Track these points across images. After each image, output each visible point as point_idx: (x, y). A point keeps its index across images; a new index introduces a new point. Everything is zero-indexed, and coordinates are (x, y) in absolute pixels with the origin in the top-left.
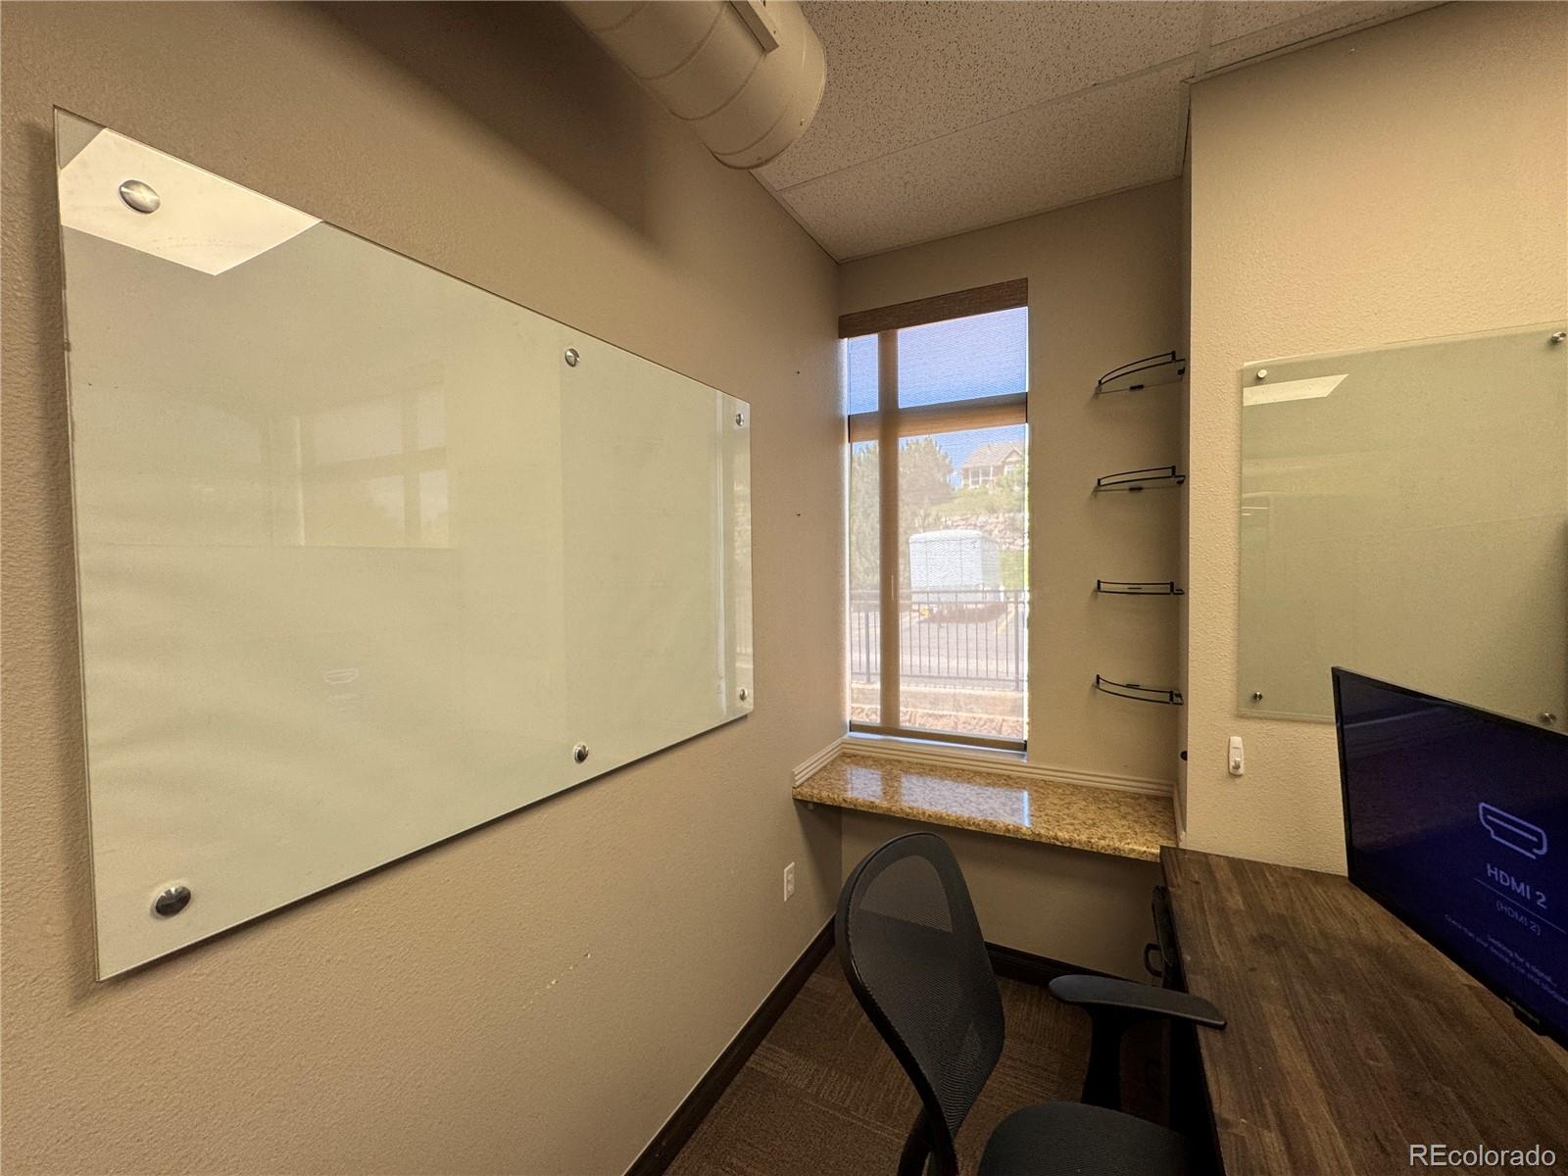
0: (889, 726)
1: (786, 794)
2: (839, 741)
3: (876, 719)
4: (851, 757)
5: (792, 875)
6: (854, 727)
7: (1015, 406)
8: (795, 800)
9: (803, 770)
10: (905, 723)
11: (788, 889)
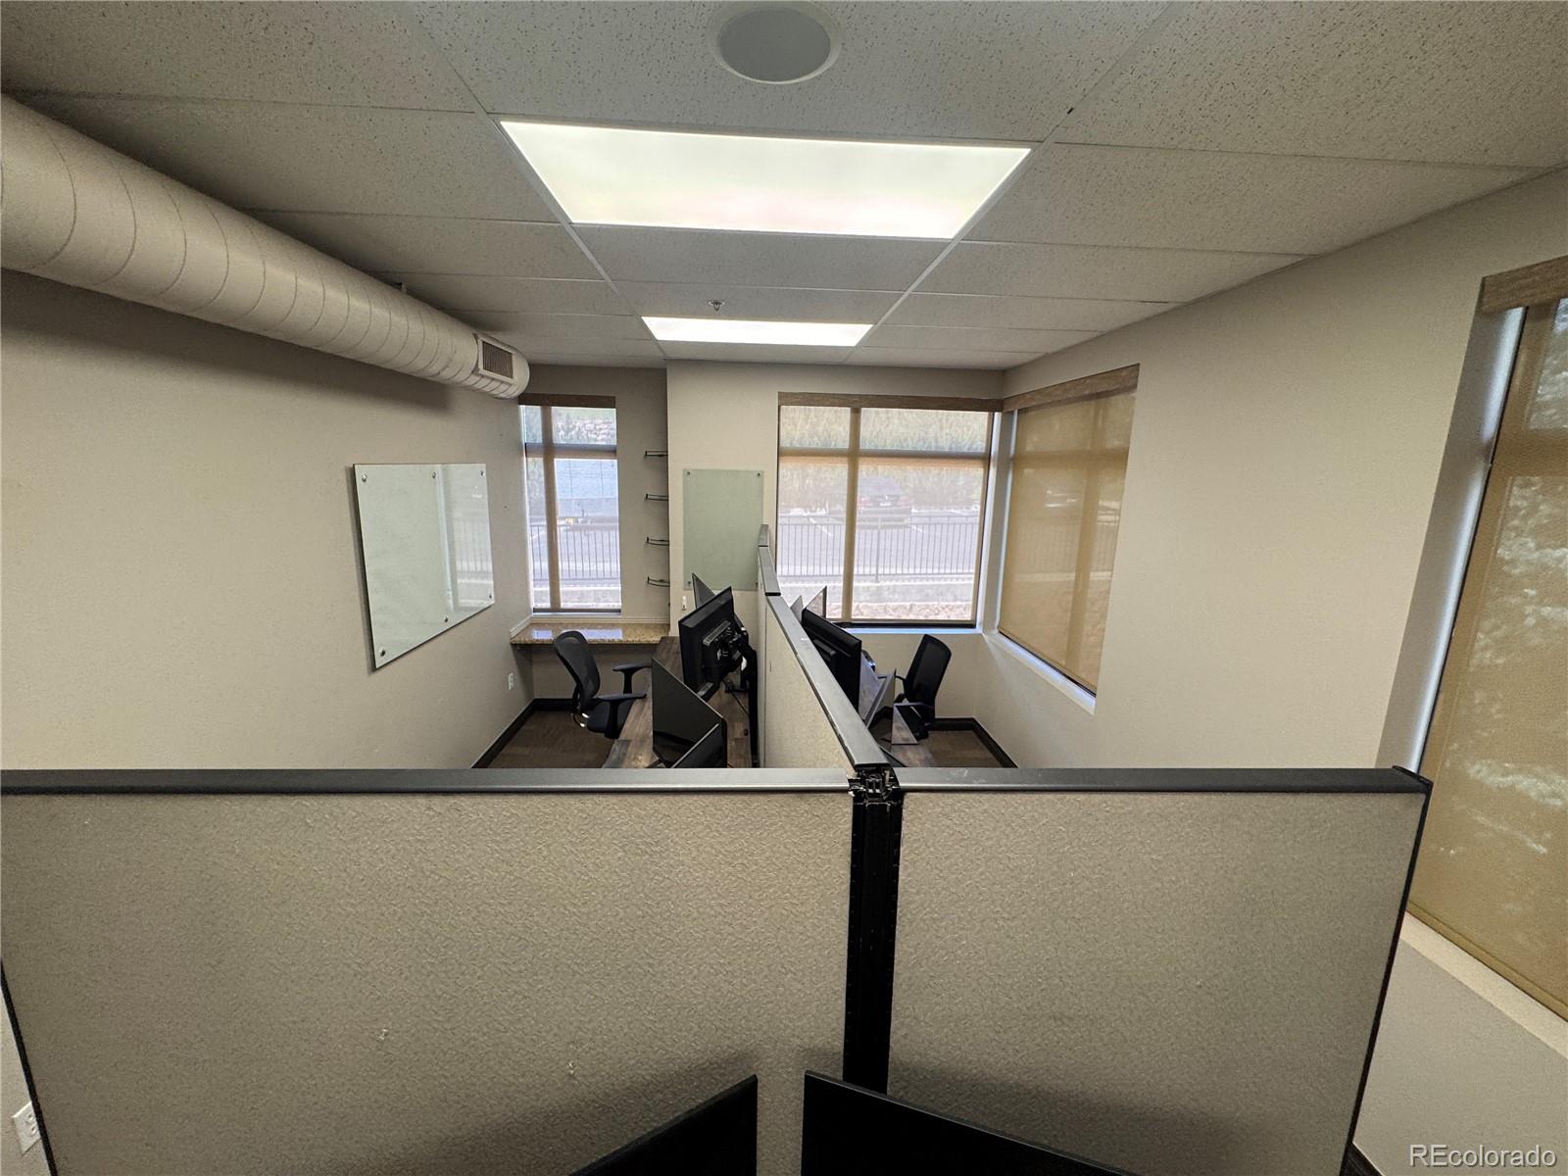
0: (555, 608)
1: (508, 641)
2: (528, 618)
3: (547, 605)
4: (535, 625)
5: (512, 680)
6: (535, 610)
7: (610, 452)
8: (512, 644)
9: (514, 631)
10: (563, 605)
11: (511, 685)
